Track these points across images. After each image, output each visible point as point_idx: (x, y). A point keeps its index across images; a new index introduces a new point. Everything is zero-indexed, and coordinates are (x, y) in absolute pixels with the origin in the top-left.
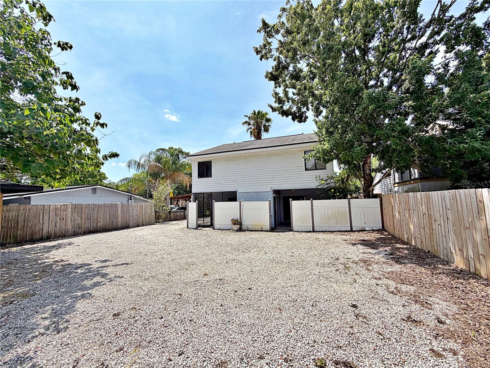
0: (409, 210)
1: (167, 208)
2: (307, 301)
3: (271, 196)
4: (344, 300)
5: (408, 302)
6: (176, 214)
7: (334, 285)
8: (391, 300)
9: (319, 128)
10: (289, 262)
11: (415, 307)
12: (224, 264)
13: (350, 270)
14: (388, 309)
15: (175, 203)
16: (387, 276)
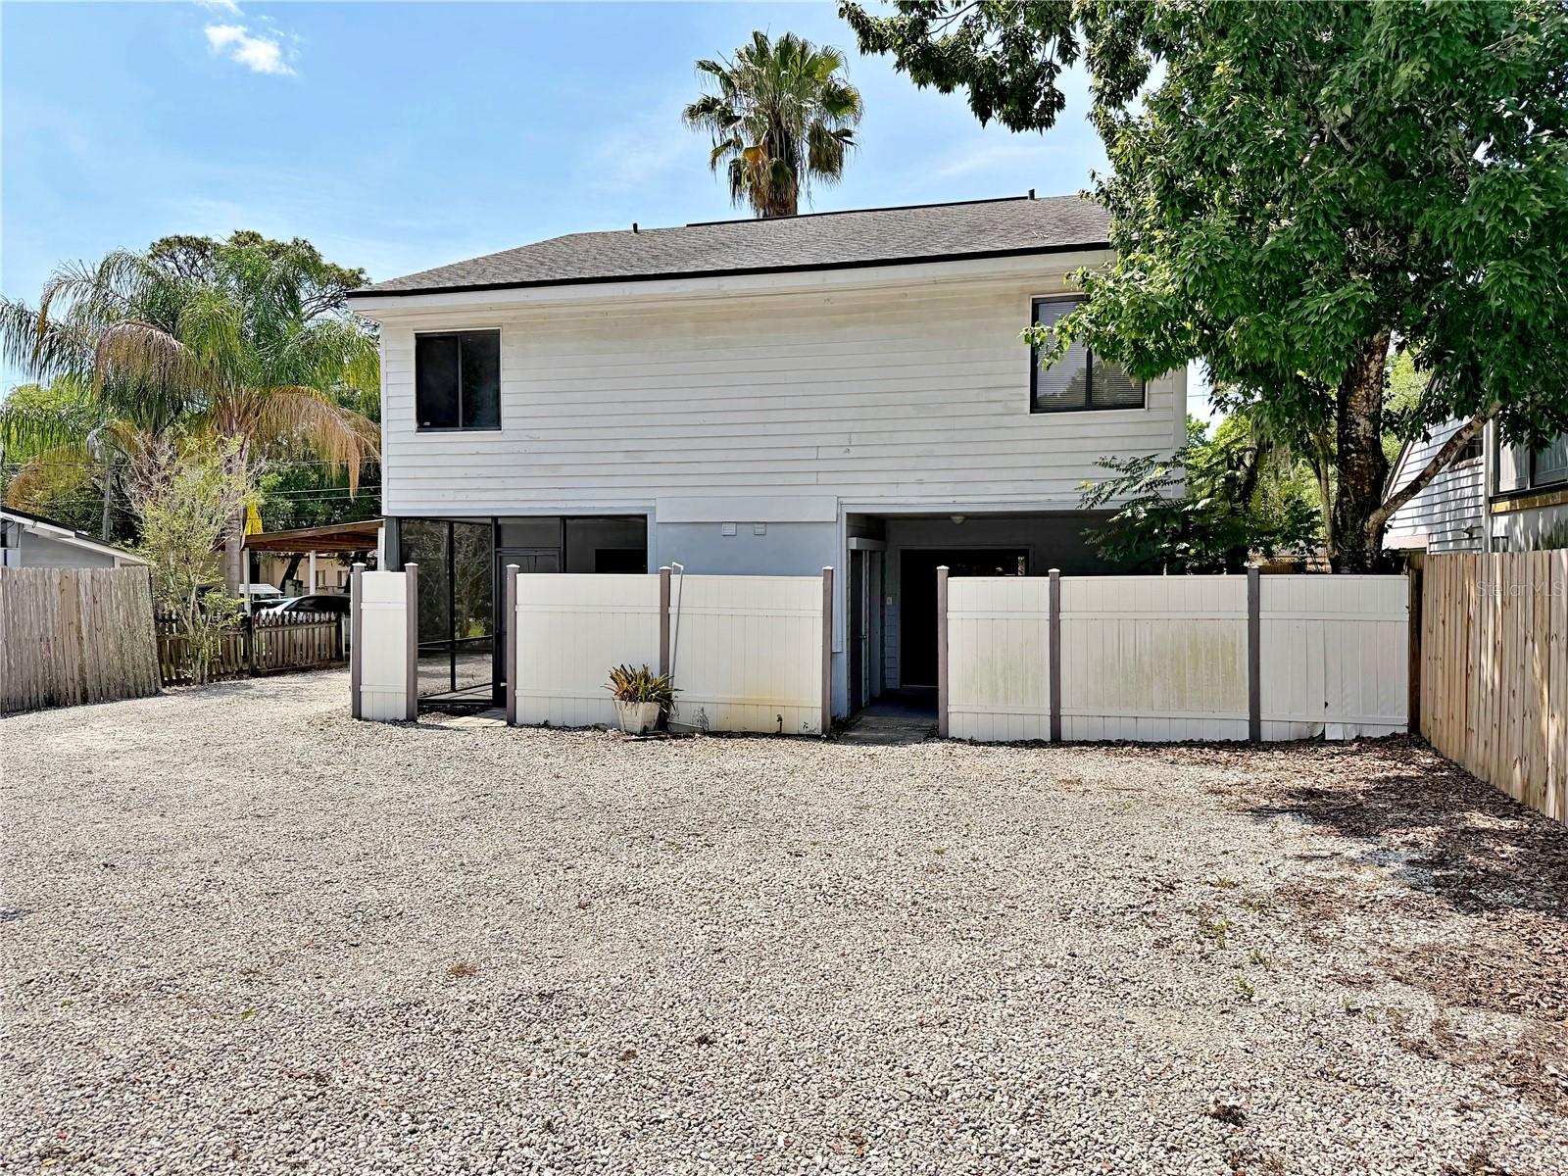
0: (1549, 638)
1: (233, 602)
2: (998, 1098)
3: (837, 547)
4: (1184, 1086)
5: (1483, 1090)
6: (282, 634)
7: (1141, 1017)
8: (1406, 1083)
9: (1122, 170)
10: (919, 899)
11: (1515, 1112)
12: (565, 915)
13: (1227, 943)
14: (1387, 1126)
15: (280, 570)
16: (1403, 967)
